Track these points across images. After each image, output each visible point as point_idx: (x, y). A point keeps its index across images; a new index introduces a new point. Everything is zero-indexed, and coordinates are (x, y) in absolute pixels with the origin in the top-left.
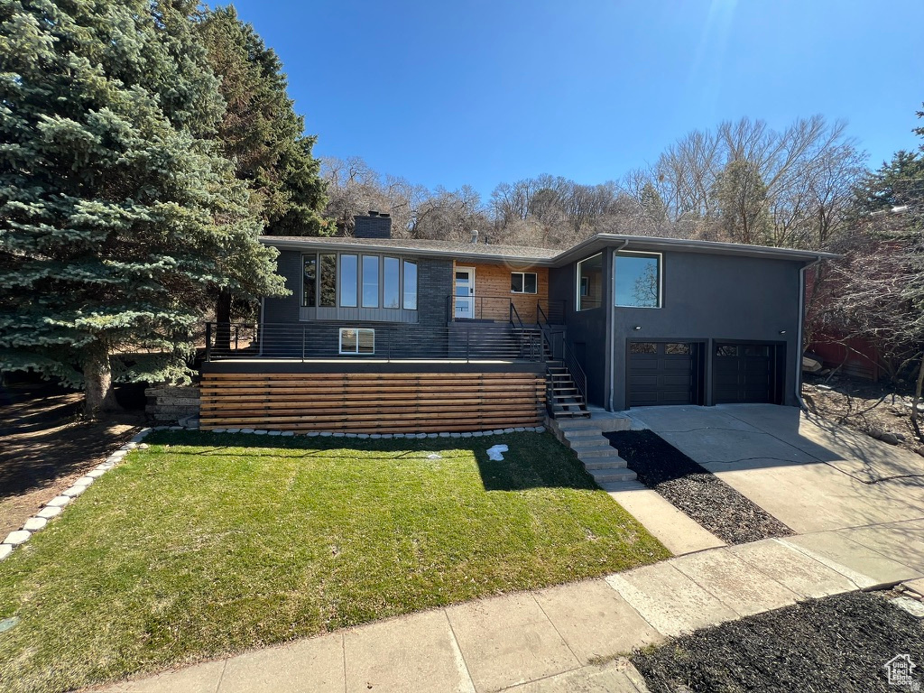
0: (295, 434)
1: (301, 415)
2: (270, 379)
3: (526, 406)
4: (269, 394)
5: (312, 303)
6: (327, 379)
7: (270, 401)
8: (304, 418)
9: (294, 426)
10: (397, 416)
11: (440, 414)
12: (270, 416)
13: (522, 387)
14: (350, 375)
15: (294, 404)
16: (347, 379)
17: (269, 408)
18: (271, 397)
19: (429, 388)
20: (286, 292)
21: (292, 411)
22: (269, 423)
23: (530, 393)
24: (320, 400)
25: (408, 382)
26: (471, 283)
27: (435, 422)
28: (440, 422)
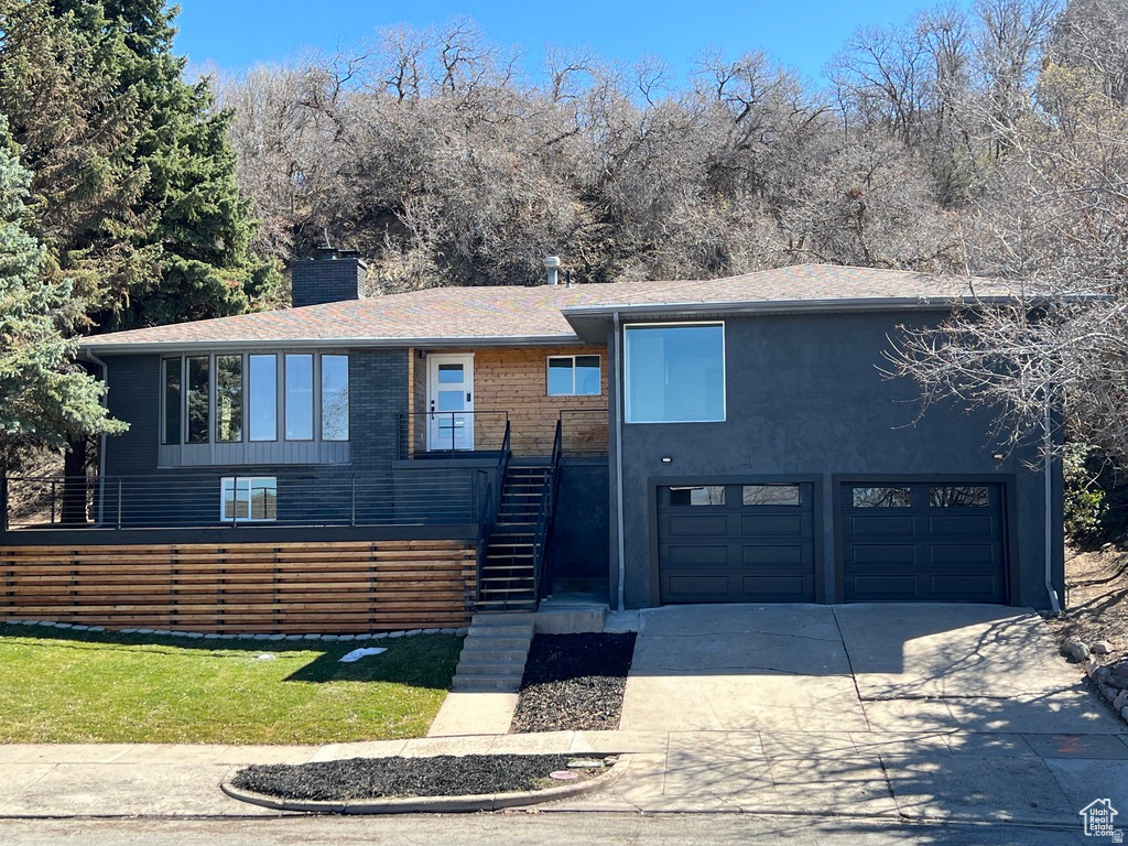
0: (106, 630)
1: (115, 604)
2: (76, 553)
3: (445, 594)
4: (76, 573)
5: (173, 438)
6: (150, 552)
7: (77, 583)
8: (119, 608)
9: (106, 619)
10: (245, 607)
11: (308, 606)
12: (77, 604)
13: (437, 563)
14: (179, 547)
15: (107, 588)
16: (177, 552)
17: (76, 593)
18: (77, 578)
19: (291, 565)
20: (117, 426)
21: (103, 598)
22: (76, 614)
23: (452, 573)
24: (140, 583)
25: (261, 556)
26: (467, 382)
27: (299, 617)
28: (307, 617)
